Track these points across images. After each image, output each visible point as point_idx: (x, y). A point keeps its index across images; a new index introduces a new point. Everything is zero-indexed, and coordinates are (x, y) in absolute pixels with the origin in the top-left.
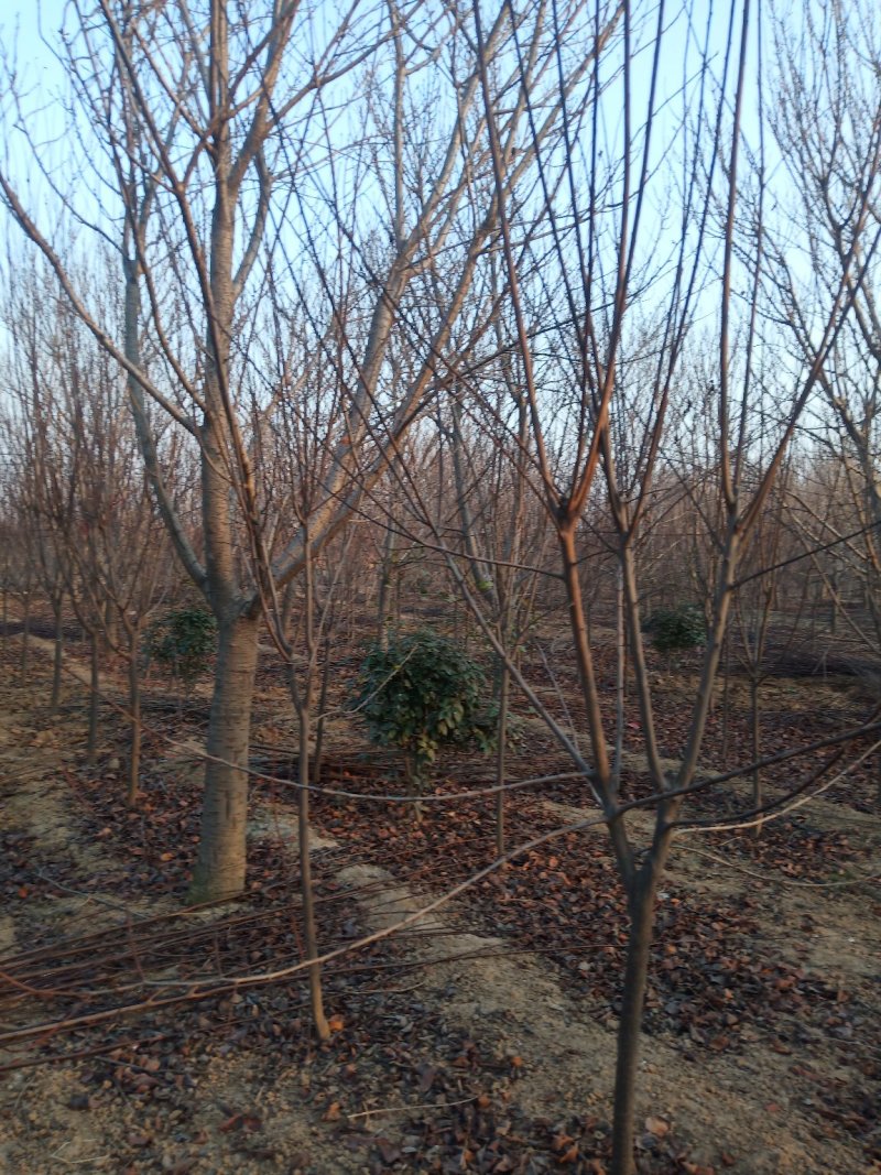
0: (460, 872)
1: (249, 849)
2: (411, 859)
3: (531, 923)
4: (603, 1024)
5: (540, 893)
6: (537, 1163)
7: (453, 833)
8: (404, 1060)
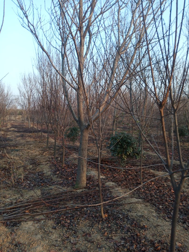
0: (132, 184)
1: (87, 177)
2: (121, 181)
3: (148, 196)
4: (165, 220)
5: (150, 190)
6: (151, 249)
7: (130, 176)
8: (121, 224)
